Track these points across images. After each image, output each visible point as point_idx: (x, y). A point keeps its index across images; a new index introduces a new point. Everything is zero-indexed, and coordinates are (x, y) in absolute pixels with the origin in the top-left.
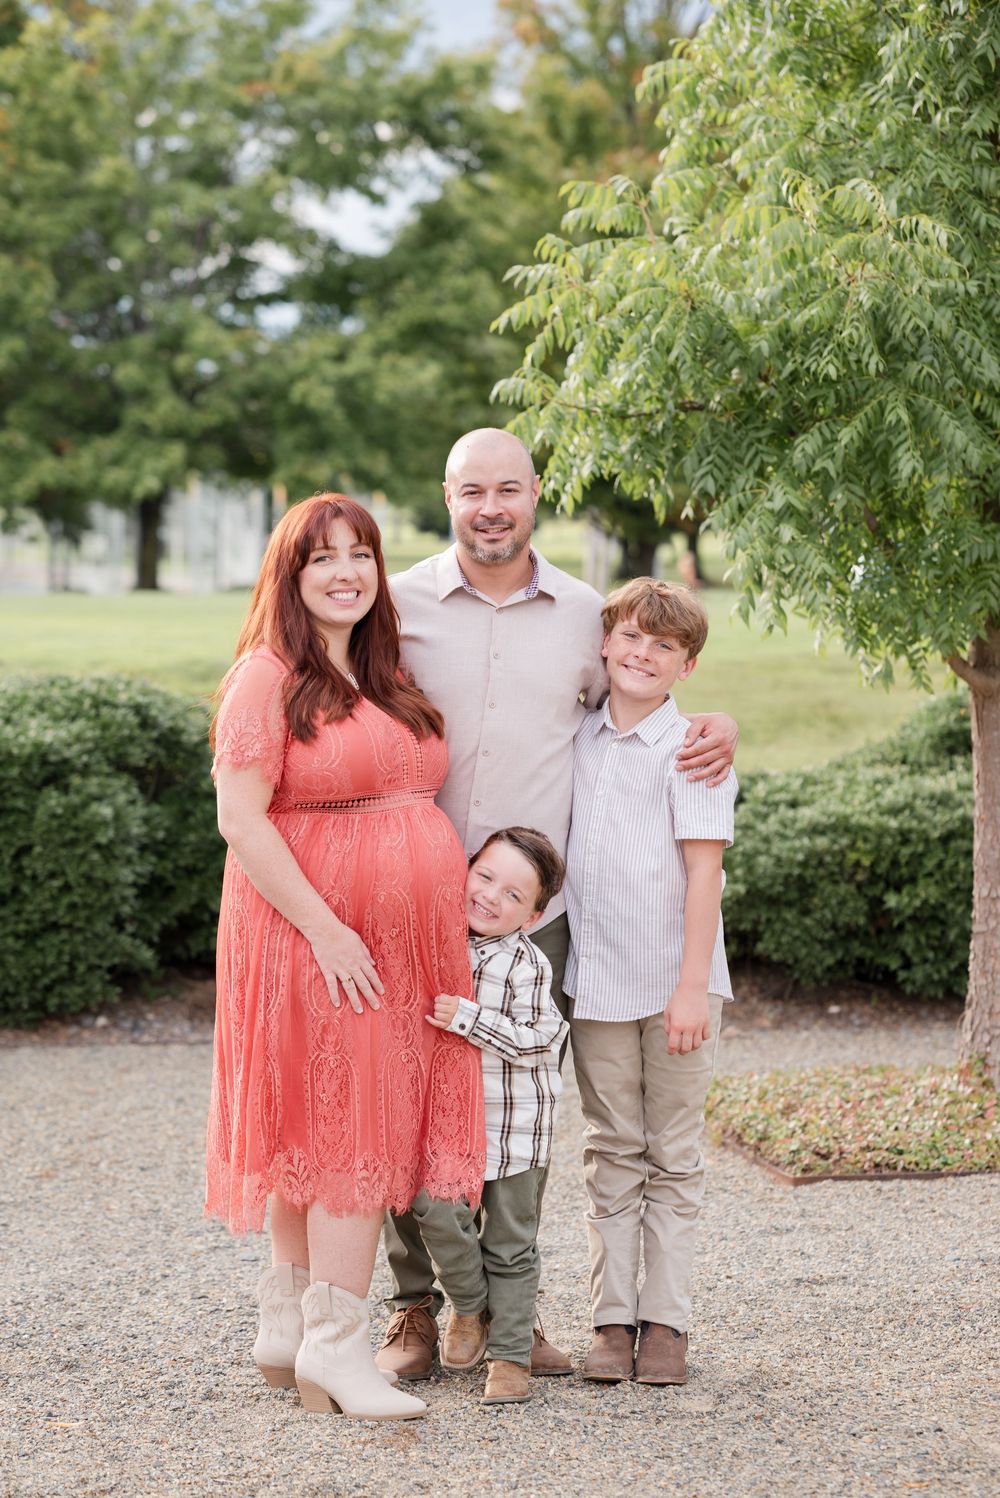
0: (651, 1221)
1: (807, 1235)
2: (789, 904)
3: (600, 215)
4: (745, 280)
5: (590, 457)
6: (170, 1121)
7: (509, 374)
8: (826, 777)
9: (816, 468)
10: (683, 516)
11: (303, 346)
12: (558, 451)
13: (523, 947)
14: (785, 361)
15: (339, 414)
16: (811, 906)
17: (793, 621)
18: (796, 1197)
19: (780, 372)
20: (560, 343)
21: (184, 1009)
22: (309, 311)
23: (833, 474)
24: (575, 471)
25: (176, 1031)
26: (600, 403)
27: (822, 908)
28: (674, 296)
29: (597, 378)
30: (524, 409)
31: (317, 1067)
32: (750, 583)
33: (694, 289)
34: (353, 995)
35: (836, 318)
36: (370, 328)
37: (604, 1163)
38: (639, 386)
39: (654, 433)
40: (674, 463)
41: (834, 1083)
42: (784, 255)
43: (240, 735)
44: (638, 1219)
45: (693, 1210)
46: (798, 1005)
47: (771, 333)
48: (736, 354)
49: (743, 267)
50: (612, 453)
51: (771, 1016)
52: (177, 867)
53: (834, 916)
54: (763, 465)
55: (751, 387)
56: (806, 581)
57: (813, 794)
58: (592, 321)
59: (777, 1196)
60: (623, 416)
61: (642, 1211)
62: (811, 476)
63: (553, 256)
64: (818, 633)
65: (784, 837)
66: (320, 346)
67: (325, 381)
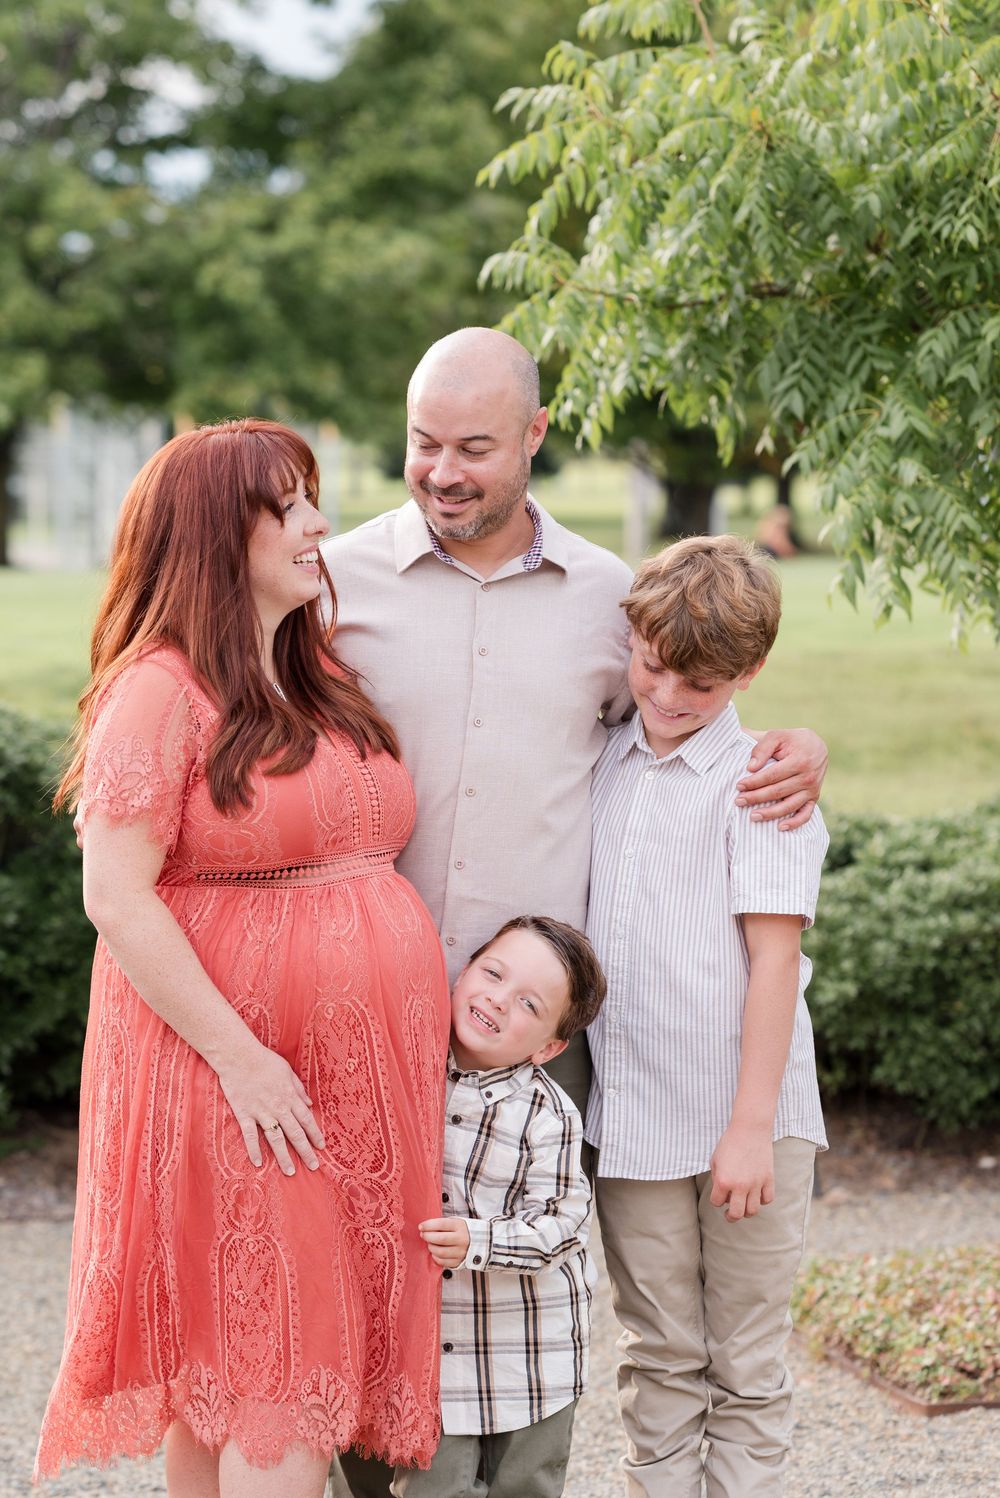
0: (717, 1468)
1: (948, 1487)
2: (921, 1011)
3: (634, 16)
4: (843, 105)
5: (623, 366)
6: (28, 1331)
7: (504, 248)
8: (972, 827)
9: (951, 378)
10: (759, 449)
11: (217, 211)
12: (577, 357)
13: (542, 1090)
14: (904, 222)
15: (268, 310)
16: (952, 1014)
17: (919, 598)
18: (931, 1433)
19: (897, 239)
20: (579, 200)
21: (49, 1170)
22: (223, 160)
23: (976, 386)
24: (602, 386)
25: (37, 1201)
26: (637, 287)
27: (969, 1016)
28: (742, 131)
29: (633, 251)
30: (527, 297)
31: (229, 1251)
32: (856, 545)
33: (771, 121)
34: (281, 1149)
35: (977, 160)
36: (311, 184)
37: (648, 1385)
38: (693, 261)
39: (715, 330)
40: (745, 372)
41: (986, 1268)
42: (901, 69)
43: (121, 776)
44: (695, 1466)
45: (778, 1450)
46: (935, 1156)
47: (884, 183)
48: (834, 213)
49: (842, 87)
50: (656, 359)
51: (896, 1172)
52: (35, 966)
53: (986, 1028)
54: (874, 375)
55: (855, 262)
56: (938, 541)
57: (953, 851)
58: (625, 169)
59: (903, 1431)
60: (669, 305)
61: (703, 1456)
62: (942, 388)
63: (568, 73)
64: (956, 617)
65: (912, 914)
66: (243, 209)
67: (247, 262)
